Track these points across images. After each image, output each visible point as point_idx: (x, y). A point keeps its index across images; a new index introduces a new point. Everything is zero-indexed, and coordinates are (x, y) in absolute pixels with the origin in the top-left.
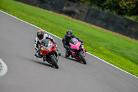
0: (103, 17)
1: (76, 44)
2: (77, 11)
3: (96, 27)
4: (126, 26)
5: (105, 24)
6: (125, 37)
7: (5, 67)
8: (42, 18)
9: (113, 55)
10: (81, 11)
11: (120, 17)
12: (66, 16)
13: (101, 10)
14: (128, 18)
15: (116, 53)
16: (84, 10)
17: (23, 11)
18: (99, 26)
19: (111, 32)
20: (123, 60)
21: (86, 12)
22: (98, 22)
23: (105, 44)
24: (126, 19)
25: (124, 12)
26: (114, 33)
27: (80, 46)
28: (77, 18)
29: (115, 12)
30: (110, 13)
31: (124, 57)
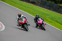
0: (48, 4)
1: (40, 21)
2: (36, 2)
3: (45, 9)
4: (58, 9)
5: (49, 7)
6: (58, 13)
7: (4, 27)
8: (21, 5)
9: (52, 21)
10: (38, 2)
11: (56, 4)
12: (31, 4)
13: (47, 1)
14: (59, 5)
15: (53, 20)
16: (39, 1)
17: (12, 2)
18: (46, 9)
19: (52, 11)
20: (57, 24)
21: (40, 2)
22: (46, 7)
23: (49, 17)
24: (58, 5)
25: (58, 2)
26: (53, 12)
27: (42, 22)
28: (36, 5)
29: (53, 2)
30: (51, 3)
31: (57, 22)
